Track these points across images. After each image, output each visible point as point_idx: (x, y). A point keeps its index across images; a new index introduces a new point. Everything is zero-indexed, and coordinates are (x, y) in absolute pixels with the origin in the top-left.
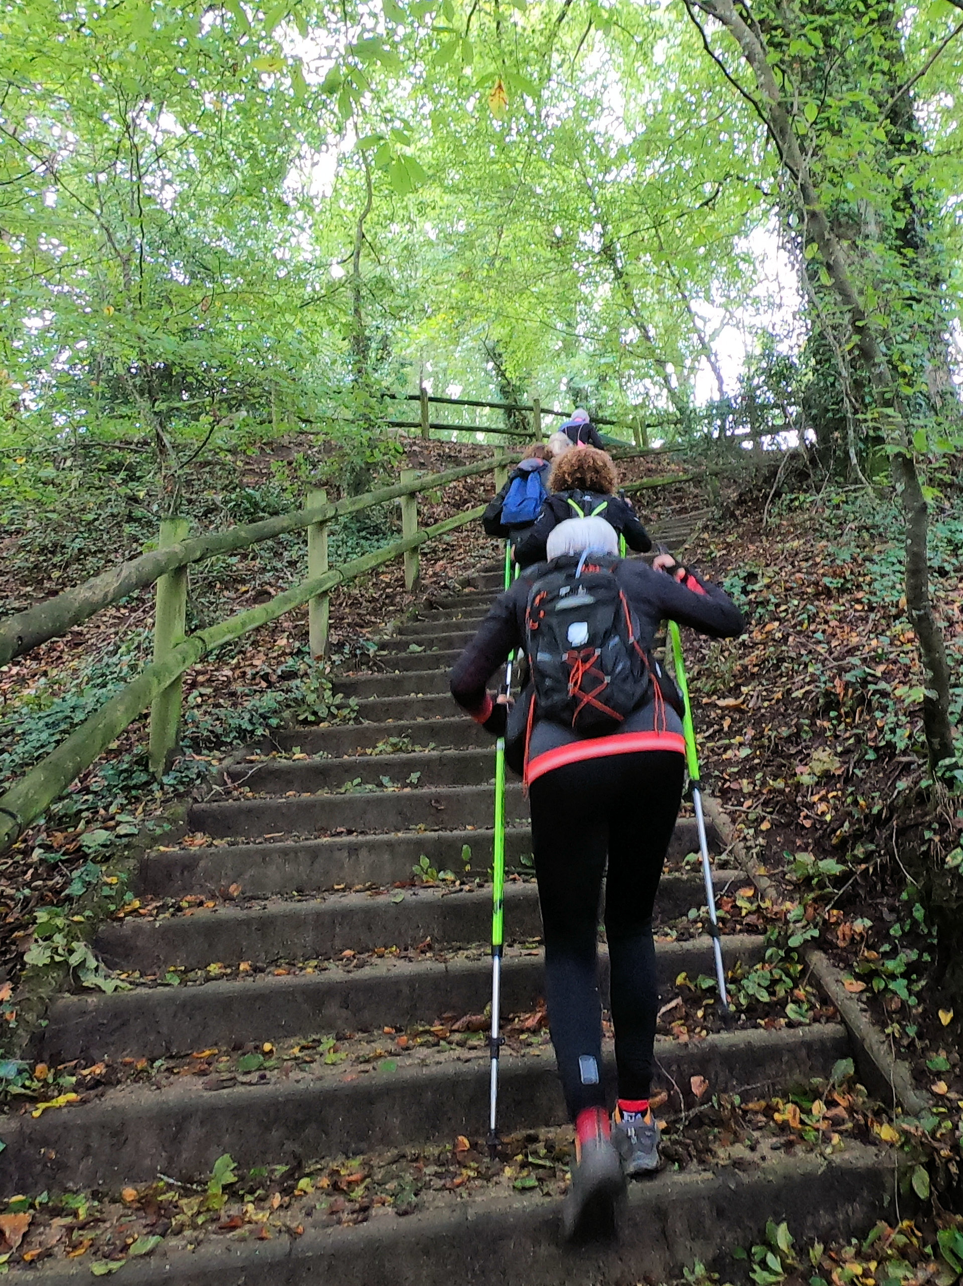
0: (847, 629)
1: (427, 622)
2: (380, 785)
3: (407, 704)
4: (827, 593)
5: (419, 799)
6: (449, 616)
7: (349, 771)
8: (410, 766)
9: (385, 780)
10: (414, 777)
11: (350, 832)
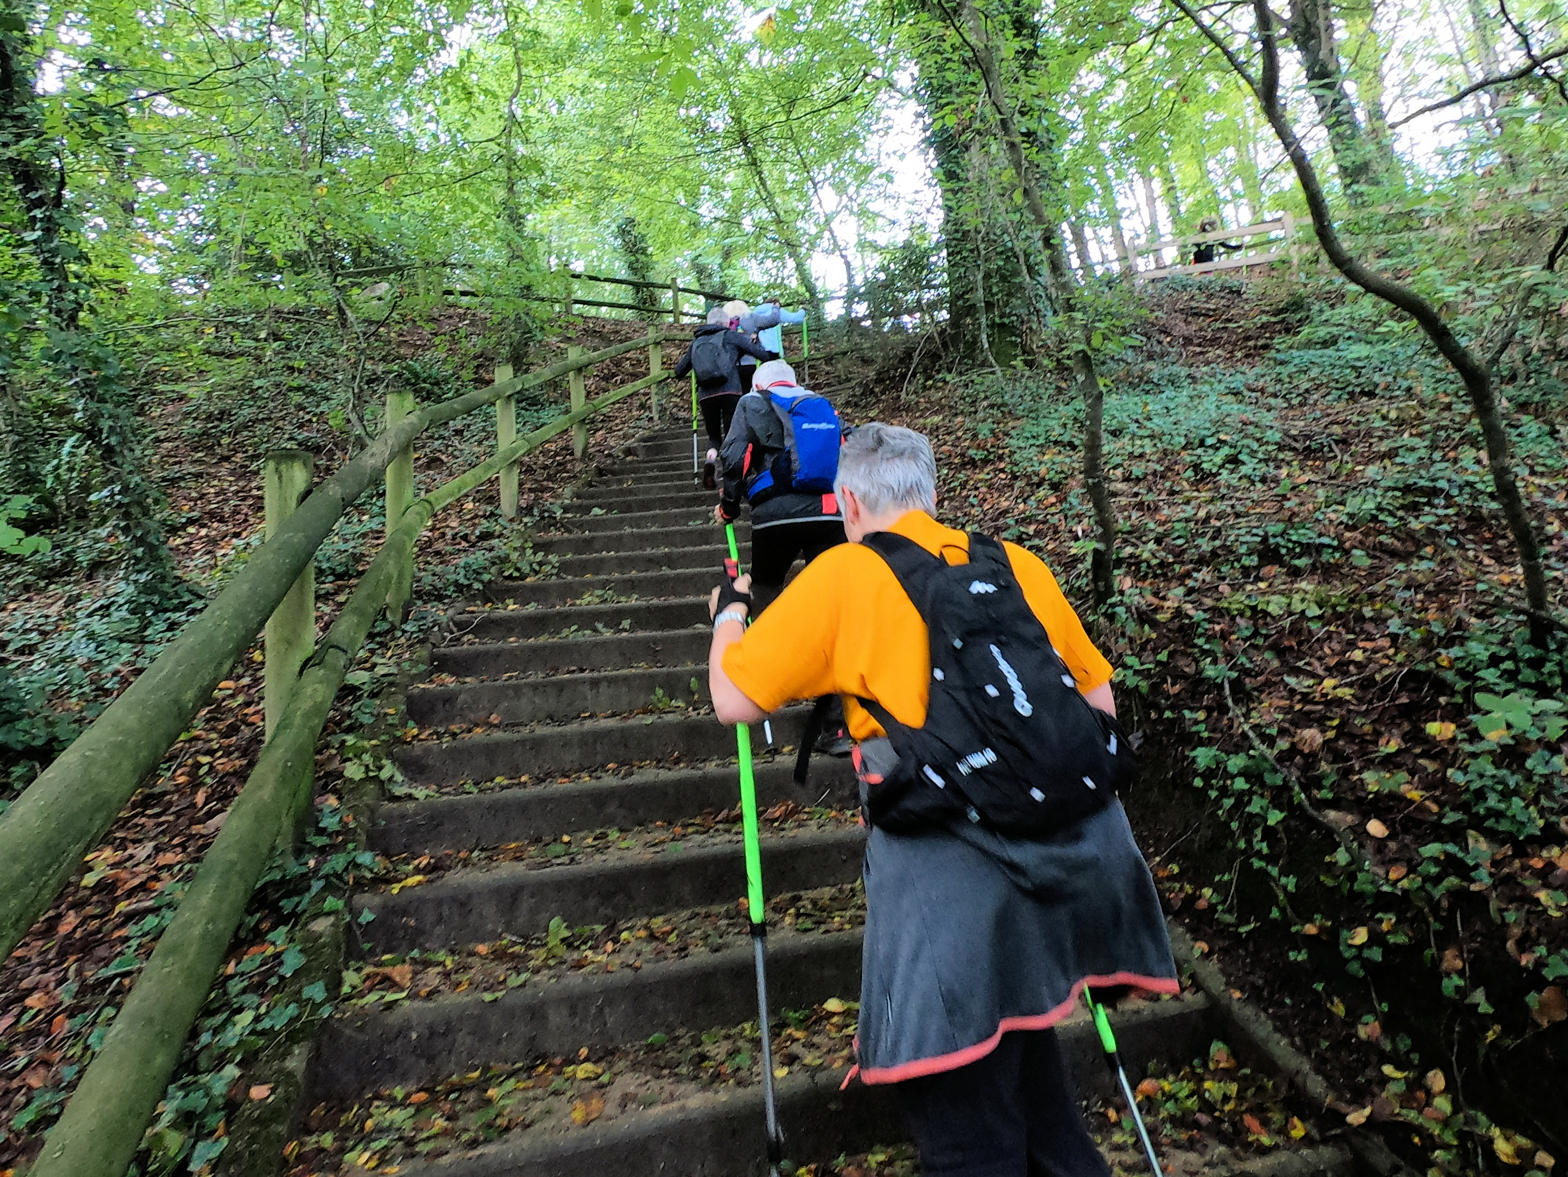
0: (996, 495)
1: (603, 488)
2: (595, 630)
3: (602, 560)
4: (973, 463)
5: (637, 641)
6: (620, 482)
7: (565, 619)
8: (621, 614)
9: (600, 626)
10: (626, 624)
11: (582, 671)
